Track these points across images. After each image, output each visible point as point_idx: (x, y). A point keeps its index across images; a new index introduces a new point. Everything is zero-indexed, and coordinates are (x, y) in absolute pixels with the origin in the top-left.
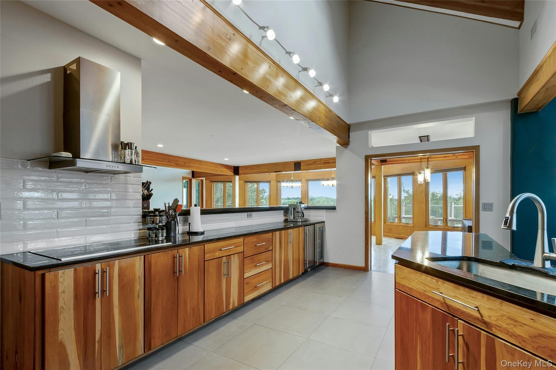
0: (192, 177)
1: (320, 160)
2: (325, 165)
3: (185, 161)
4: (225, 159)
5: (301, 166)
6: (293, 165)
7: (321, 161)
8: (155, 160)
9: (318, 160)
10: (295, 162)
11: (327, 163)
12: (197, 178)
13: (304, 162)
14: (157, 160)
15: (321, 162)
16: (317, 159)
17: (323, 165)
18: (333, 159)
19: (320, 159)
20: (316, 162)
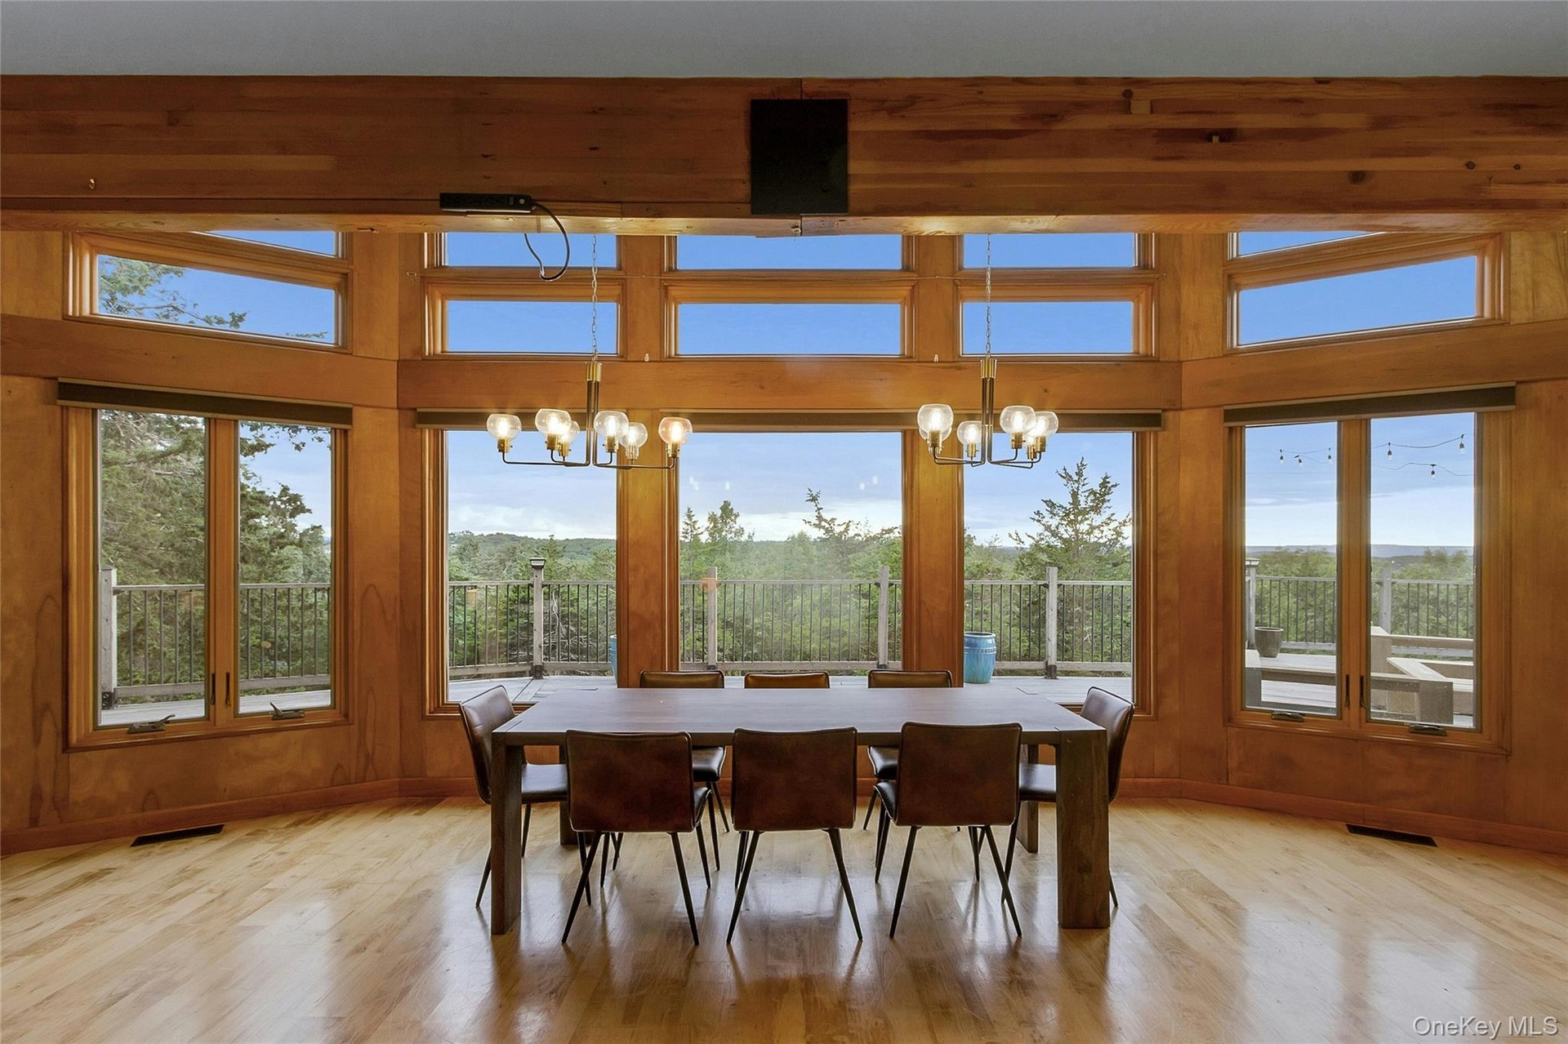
20: (1054, 117)
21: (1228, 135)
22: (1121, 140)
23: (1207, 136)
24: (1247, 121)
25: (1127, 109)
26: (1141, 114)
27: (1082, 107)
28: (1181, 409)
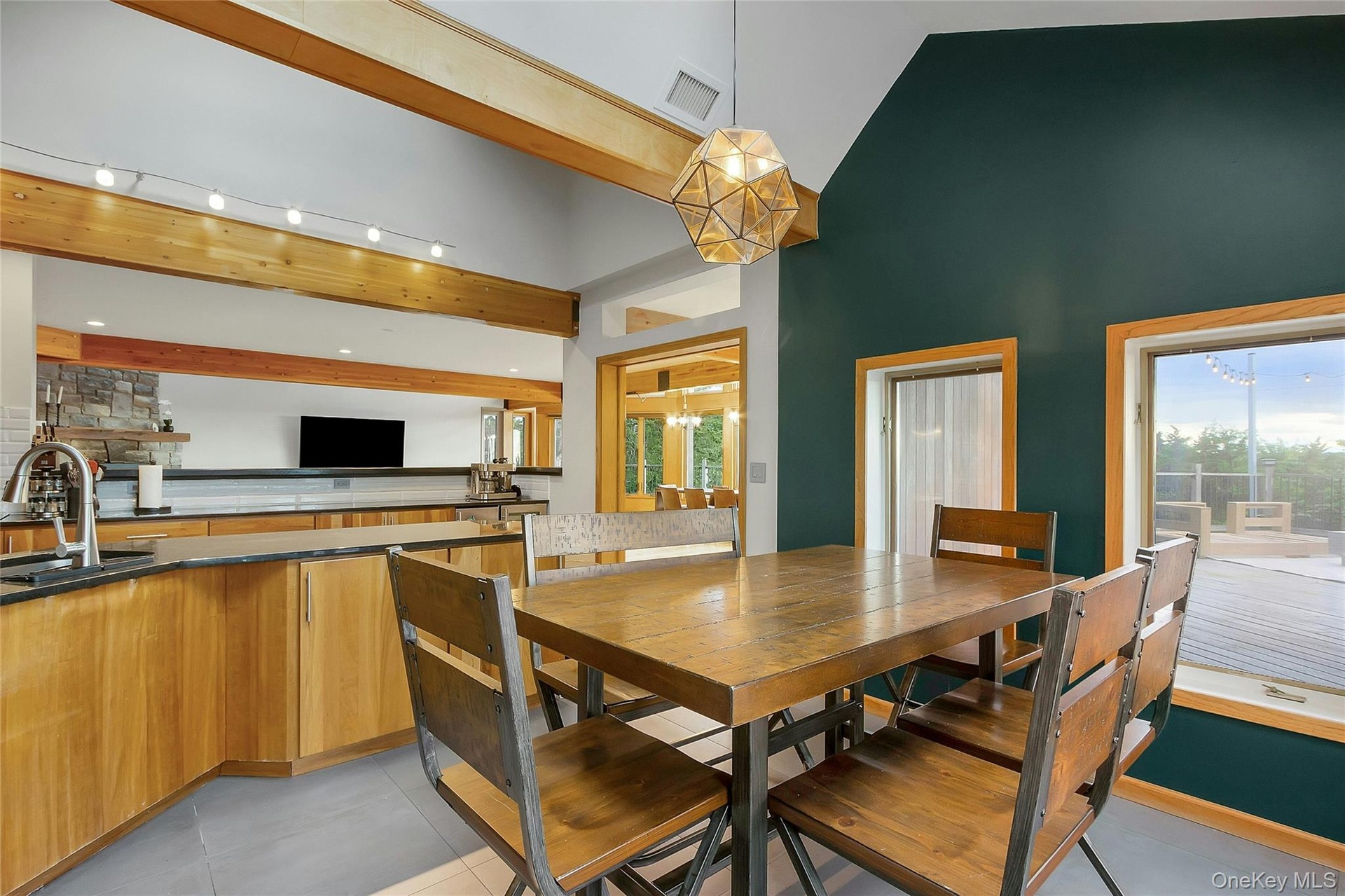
0: (504, 408)
3: (434, 377)
4: (511, 370)
8: (364, 378)
9: (697, 365)
11: (712, 370)
12: (516, 410)
14: (369, 378)
15: (702, 369)
19: (700, 362)
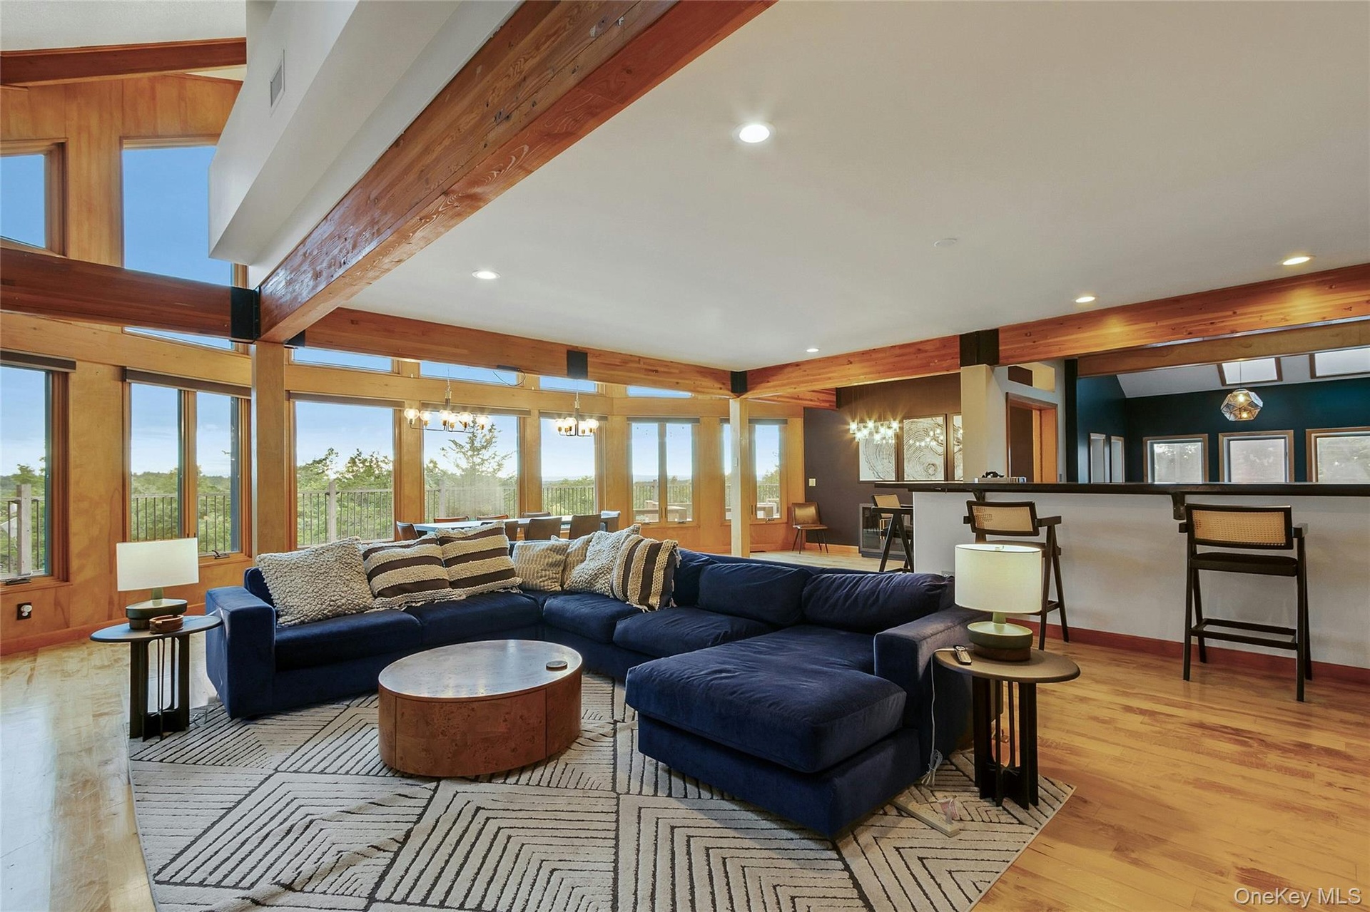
1: (637, 359)
2: (648, 375)
5: (587, 364)
6: (565, 356)
7: (639, 362)
10: (570, 349)
13: (599, 354)
15: (639, 365)
16: (631, 355)
17: (645, 375)
18: (666, 364)
20: (626, 363)
21: (657, 371)
22: (638, 370)
23: (653, 371)
24: (659, 369)
25: (639, 363)
26: (642, 365)
27: (632, 361)
28: (613, 415)
